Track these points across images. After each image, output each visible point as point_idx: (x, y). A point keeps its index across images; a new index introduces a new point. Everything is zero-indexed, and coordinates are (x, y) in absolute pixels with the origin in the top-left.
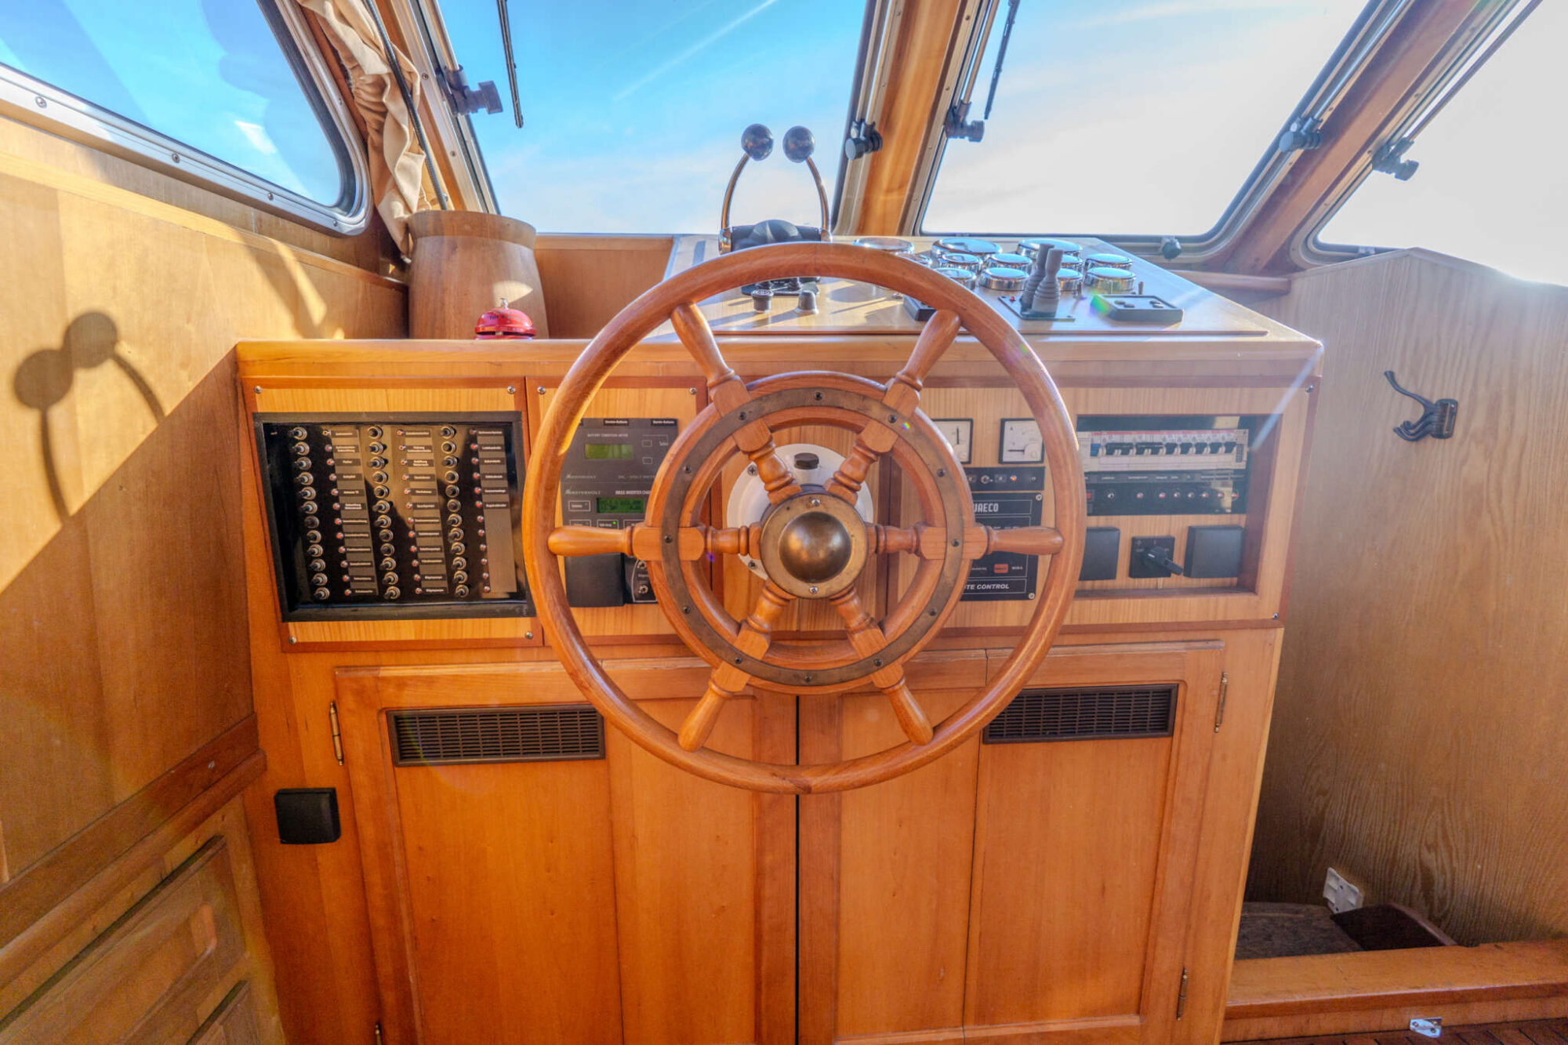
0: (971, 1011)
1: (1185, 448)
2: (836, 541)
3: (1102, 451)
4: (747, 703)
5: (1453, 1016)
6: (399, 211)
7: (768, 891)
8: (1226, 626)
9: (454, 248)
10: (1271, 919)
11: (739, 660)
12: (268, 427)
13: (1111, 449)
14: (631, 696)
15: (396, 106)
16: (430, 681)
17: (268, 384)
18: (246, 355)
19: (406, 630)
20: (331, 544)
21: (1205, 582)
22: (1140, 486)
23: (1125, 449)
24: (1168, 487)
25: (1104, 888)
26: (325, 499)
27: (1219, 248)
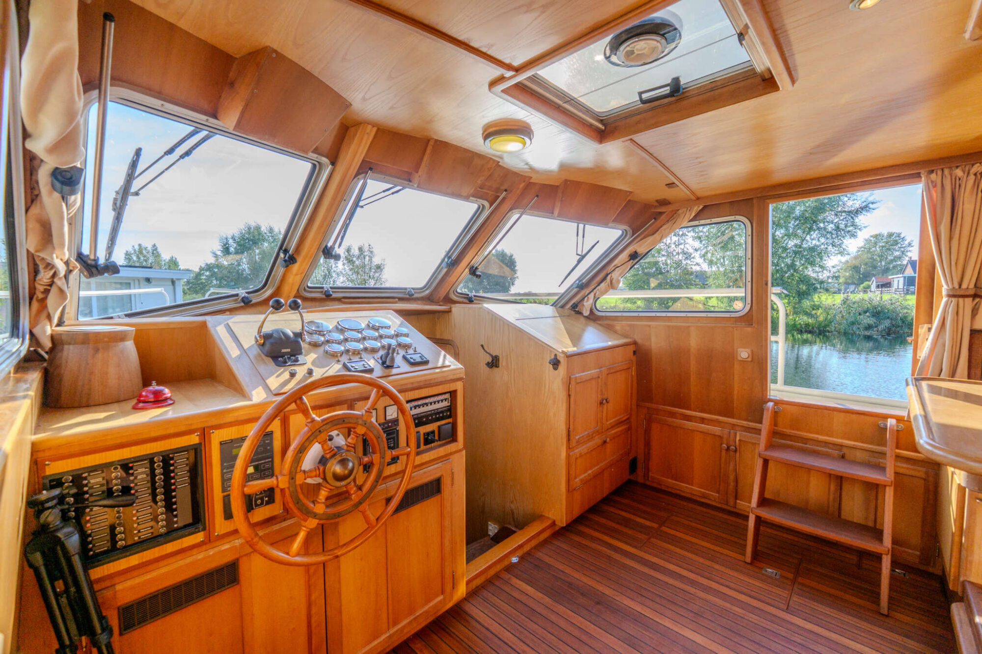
0: (391, 623)
1: (435, 403)
2: (350, 466)
3: (413, 408)
5: (520, 553)
6: (49, 331)
8: (451, 454)
9: (97, 350)
10: (474, 548)
12: (52, 481)
13: (415, 407)
17: (50, 462)
18: (41, 449)
19: (133, 560)
21: (444, 442)
22: (423, 417)
23: (419, 406)
24: (431, 415)
27: (427, 292)
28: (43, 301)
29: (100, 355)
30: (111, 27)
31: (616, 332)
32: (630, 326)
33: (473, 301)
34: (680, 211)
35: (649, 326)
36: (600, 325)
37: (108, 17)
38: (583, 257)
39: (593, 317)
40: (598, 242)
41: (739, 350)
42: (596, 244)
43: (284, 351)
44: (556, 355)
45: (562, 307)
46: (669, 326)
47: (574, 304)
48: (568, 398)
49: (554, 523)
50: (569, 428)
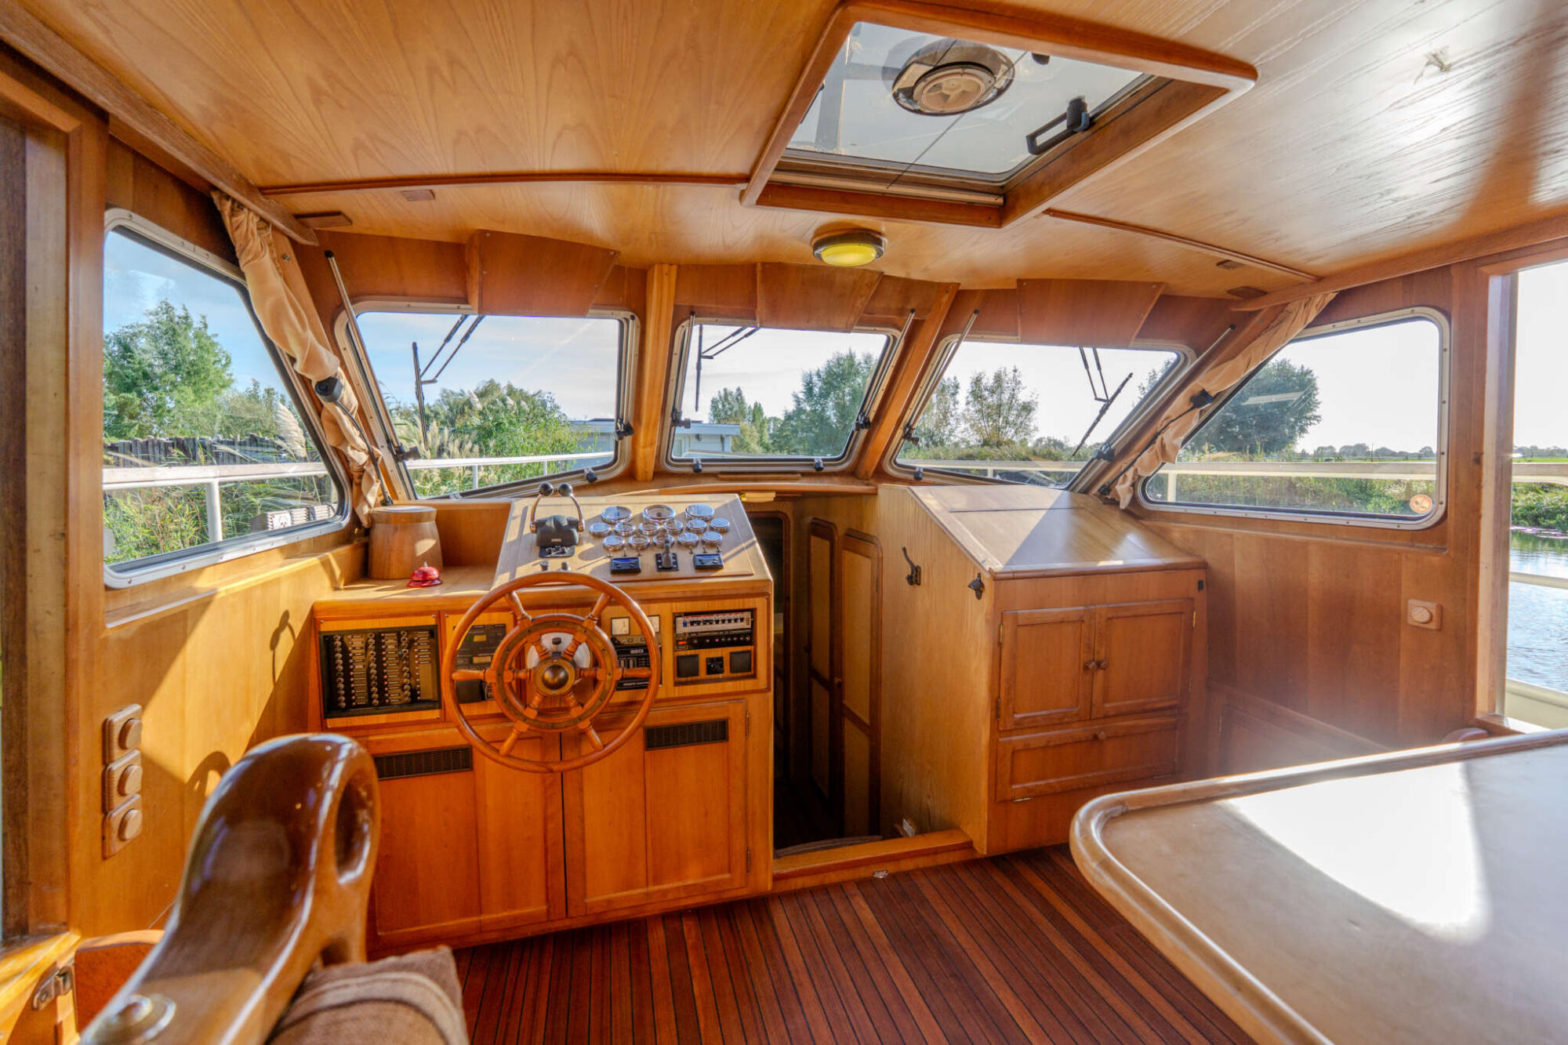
0: (651, 879)
1: (723, 621)
2: (562, 675)
3: (689, 625)
4: (538, 740)
5: (892, 868)
6: (366, 510)
7: (550, 826)
8: (744, 693)
9: (396, 530)
11: (525, 719)
12: (325, 637)
13: (692, 623)
14: (487, 740)
15: (370, 469)
16: (392, 741)
17: (326, 620)
18: (317, 608)
19: (382, 719)
20: (347, 683)
21: (738, 675)
22: (707, 637)
23: (698, 623)
24: (720, 637)
25: (707, 813)
26: (346, 664)
27: (846, 465)
28: (359, 485)
29: (398, 534)
30: (333, 261)
31: (1171, 543)
32: (1197, 532)
33: (920, 479)
34: (1290, 307)
35: (1231, 536)
36: (1147, 528)
37: (329, 254)
38: (1108, 402)
39: (1136, 513)
40: (1131, 375)
41: (1411, 602)
42: (1127, 380)
43: (554, 540)
44: (979, 575)
45: (1086, 491)
46: (1267, 540)
47: (1103, 486)
48: (998, 649)
49: (969, 845)
50: (999, 697)
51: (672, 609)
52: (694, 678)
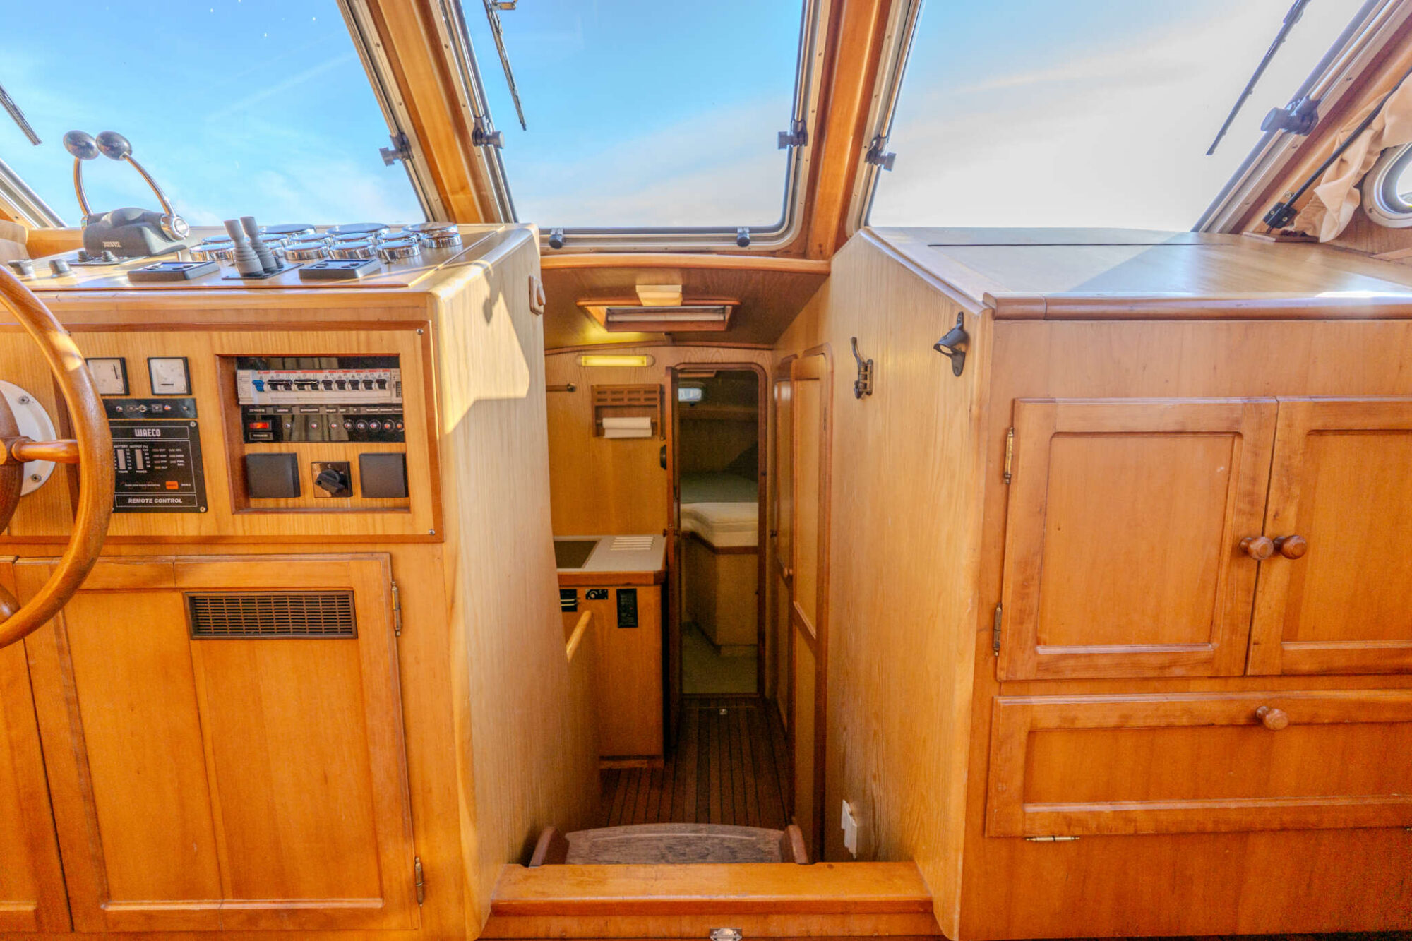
0: (228, 886)
3: (267, 387)
5: (751, 928)
8: (390, 540)
13: (274, 385)
23: (287, 385)
25: (326, 777)
27: (788, 238)
36: (1398, 264)
39: (1373, 243)
44: (961, 316)
45: (1237, 229)
47: (1280, 204)
48: (999, 490)
49: (926, 908)
50: (1000, 604)
51: (212, 345)
52: (291, 502)
